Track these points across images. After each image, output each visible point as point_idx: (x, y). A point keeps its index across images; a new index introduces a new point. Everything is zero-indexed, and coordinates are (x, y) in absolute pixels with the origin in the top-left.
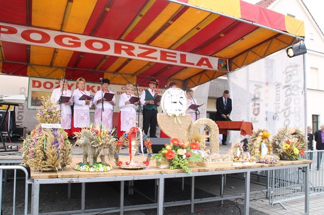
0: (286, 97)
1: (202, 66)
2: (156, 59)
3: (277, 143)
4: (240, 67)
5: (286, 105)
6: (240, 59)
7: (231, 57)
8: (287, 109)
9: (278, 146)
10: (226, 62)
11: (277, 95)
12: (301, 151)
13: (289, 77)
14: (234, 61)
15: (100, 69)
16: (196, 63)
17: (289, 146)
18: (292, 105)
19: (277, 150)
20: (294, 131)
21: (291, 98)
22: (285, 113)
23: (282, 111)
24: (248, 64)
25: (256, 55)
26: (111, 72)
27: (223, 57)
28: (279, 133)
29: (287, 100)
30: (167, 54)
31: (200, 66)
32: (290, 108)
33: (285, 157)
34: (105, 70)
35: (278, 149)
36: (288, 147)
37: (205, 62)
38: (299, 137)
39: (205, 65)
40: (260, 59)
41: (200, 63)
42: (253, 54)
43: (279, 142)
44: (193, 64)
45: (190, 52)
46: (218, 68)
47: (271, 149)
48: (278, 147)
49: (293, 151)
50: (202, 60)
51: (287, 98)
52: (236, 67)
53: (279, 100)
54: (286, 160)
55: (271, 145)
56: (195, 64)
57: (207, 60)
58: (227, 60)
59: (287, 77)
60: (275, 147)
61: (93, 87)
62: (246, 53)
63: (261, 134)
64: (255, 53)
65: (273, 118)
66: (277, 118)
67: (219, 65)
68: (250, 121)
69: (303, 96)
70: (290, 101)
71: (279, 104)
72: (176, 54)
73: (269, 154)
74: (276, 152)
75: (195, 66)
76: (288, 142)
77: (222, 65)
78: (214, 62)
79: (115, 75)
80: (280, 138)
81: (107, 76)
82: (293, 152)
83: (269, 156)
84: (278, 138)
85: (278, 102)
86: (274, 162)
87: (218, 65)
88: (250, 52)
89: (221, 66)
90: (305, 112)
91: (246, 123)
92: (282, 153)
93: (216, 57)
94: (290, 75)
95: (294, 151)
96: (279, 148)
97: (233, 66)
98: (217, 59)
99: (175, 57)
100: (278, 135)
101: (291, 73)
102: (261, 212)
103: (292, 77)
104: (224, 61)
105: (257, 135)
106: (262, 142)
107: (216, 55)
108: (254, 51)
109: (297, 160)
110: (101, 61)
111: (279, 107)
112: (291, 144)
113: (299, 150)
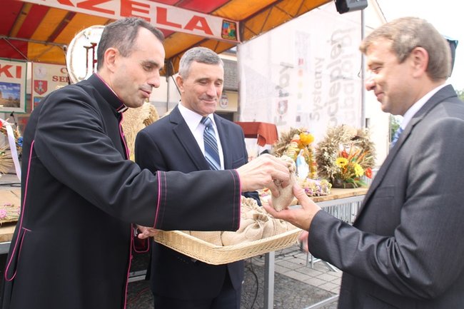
0: (331, 81)
1: (195, 30)
2: (113, 13)
3: (326, 154)
4: (257, 34)
5: (332, 94)
6: (258, 21)
7: (244, 17)
8: (333, 101)
9: (328, 161)
10: (235, 26)
11: (317, 78)
12: (367, 169)
13: (337, 49)
14: (248, 24)
15: (19, 35)
16: (184, 25)
17: (346, 161)
18: (342, 96)
19: (325, 170)
20: (354, 134)
21: (339, 84)
22: (330, 108)
23: (326, 105)
24: (271, 28)
25: (283, 13)
26: (39, 42)
27: (230, 16)
28: (330, 136)
29: (334, 86)
30: (133, 6)
31: (192, 30)
32: (337, 99)
33: (339, 181)
34: (29, 37)
35: (327, 167)
36: (345, 164)
37: (199, 24)
38: (363, 145)
39: (199, 28)
40: (291, 19)
41: (191, 25)
42: (280, 11)
43: (330, 152)
44: (179, 26)
45: (174, 5)
46: (222, 34)
47: (315, 167)
48: (328, 163)
49: (353, 171)
50: (195, 20)
51: (333, 83)
52: (252, 34)
53: (319, 88)
54: (342, 187)
55: (314, 160)
56: (183, 27)
57: (203, 20)
58: (238, 23)
59: (334, 49)
60: (322, 163)
61: (8, 67)
62: (268, 10)
63: (296, 137)
64: (283, 11)
65: (311, 116)
66: (317, 117)
67: (224, 30)
68: (272, 122)
69: (360, 79)
70: (339, 89)
71: (320, 93)
72: (148, 6)
73: (312, 177)
74: (323, 173)
75: (182, 30)
76: (344, 155)
77: (229, 31)
78: (215, 24)
79: (48, 47)
80: (331, 146)
81: (33, 49)
82: (355, 172)
83: (312, 181)
84: (327, 146)
85: (318, 90)
86: (322, 192)
87: (222, 29)
88: (274, 9)
89: (226, 32)
90: (363, 106)
91: (267, 124)
92: (334, 175)
93: (218, 16)
94: (339, 46)
95: (355, 169)
96: (330, 165)
97: (247, 33)
98: (221, 20)
99: (147, 12)
100: (328, 141)
101: (340, 43)
102: (294, 280)
103: (343, 48)
104: (233, 24)
105: (288, 140)
106: (298, 153)
107: (219, 12)
108: (280, 7)
109: (359, 186)
110: (16, 19)
111: (319, 98)
112: (349, 157)
113: (364, 167)
